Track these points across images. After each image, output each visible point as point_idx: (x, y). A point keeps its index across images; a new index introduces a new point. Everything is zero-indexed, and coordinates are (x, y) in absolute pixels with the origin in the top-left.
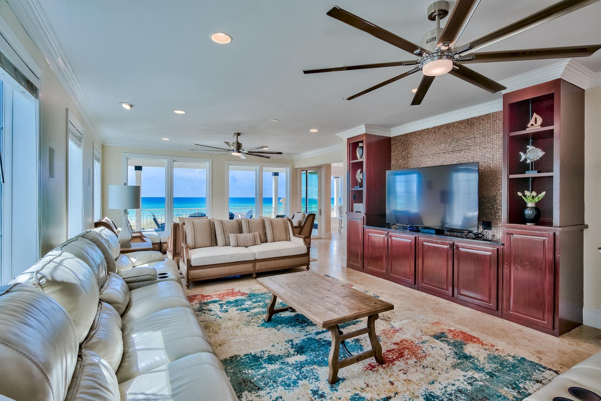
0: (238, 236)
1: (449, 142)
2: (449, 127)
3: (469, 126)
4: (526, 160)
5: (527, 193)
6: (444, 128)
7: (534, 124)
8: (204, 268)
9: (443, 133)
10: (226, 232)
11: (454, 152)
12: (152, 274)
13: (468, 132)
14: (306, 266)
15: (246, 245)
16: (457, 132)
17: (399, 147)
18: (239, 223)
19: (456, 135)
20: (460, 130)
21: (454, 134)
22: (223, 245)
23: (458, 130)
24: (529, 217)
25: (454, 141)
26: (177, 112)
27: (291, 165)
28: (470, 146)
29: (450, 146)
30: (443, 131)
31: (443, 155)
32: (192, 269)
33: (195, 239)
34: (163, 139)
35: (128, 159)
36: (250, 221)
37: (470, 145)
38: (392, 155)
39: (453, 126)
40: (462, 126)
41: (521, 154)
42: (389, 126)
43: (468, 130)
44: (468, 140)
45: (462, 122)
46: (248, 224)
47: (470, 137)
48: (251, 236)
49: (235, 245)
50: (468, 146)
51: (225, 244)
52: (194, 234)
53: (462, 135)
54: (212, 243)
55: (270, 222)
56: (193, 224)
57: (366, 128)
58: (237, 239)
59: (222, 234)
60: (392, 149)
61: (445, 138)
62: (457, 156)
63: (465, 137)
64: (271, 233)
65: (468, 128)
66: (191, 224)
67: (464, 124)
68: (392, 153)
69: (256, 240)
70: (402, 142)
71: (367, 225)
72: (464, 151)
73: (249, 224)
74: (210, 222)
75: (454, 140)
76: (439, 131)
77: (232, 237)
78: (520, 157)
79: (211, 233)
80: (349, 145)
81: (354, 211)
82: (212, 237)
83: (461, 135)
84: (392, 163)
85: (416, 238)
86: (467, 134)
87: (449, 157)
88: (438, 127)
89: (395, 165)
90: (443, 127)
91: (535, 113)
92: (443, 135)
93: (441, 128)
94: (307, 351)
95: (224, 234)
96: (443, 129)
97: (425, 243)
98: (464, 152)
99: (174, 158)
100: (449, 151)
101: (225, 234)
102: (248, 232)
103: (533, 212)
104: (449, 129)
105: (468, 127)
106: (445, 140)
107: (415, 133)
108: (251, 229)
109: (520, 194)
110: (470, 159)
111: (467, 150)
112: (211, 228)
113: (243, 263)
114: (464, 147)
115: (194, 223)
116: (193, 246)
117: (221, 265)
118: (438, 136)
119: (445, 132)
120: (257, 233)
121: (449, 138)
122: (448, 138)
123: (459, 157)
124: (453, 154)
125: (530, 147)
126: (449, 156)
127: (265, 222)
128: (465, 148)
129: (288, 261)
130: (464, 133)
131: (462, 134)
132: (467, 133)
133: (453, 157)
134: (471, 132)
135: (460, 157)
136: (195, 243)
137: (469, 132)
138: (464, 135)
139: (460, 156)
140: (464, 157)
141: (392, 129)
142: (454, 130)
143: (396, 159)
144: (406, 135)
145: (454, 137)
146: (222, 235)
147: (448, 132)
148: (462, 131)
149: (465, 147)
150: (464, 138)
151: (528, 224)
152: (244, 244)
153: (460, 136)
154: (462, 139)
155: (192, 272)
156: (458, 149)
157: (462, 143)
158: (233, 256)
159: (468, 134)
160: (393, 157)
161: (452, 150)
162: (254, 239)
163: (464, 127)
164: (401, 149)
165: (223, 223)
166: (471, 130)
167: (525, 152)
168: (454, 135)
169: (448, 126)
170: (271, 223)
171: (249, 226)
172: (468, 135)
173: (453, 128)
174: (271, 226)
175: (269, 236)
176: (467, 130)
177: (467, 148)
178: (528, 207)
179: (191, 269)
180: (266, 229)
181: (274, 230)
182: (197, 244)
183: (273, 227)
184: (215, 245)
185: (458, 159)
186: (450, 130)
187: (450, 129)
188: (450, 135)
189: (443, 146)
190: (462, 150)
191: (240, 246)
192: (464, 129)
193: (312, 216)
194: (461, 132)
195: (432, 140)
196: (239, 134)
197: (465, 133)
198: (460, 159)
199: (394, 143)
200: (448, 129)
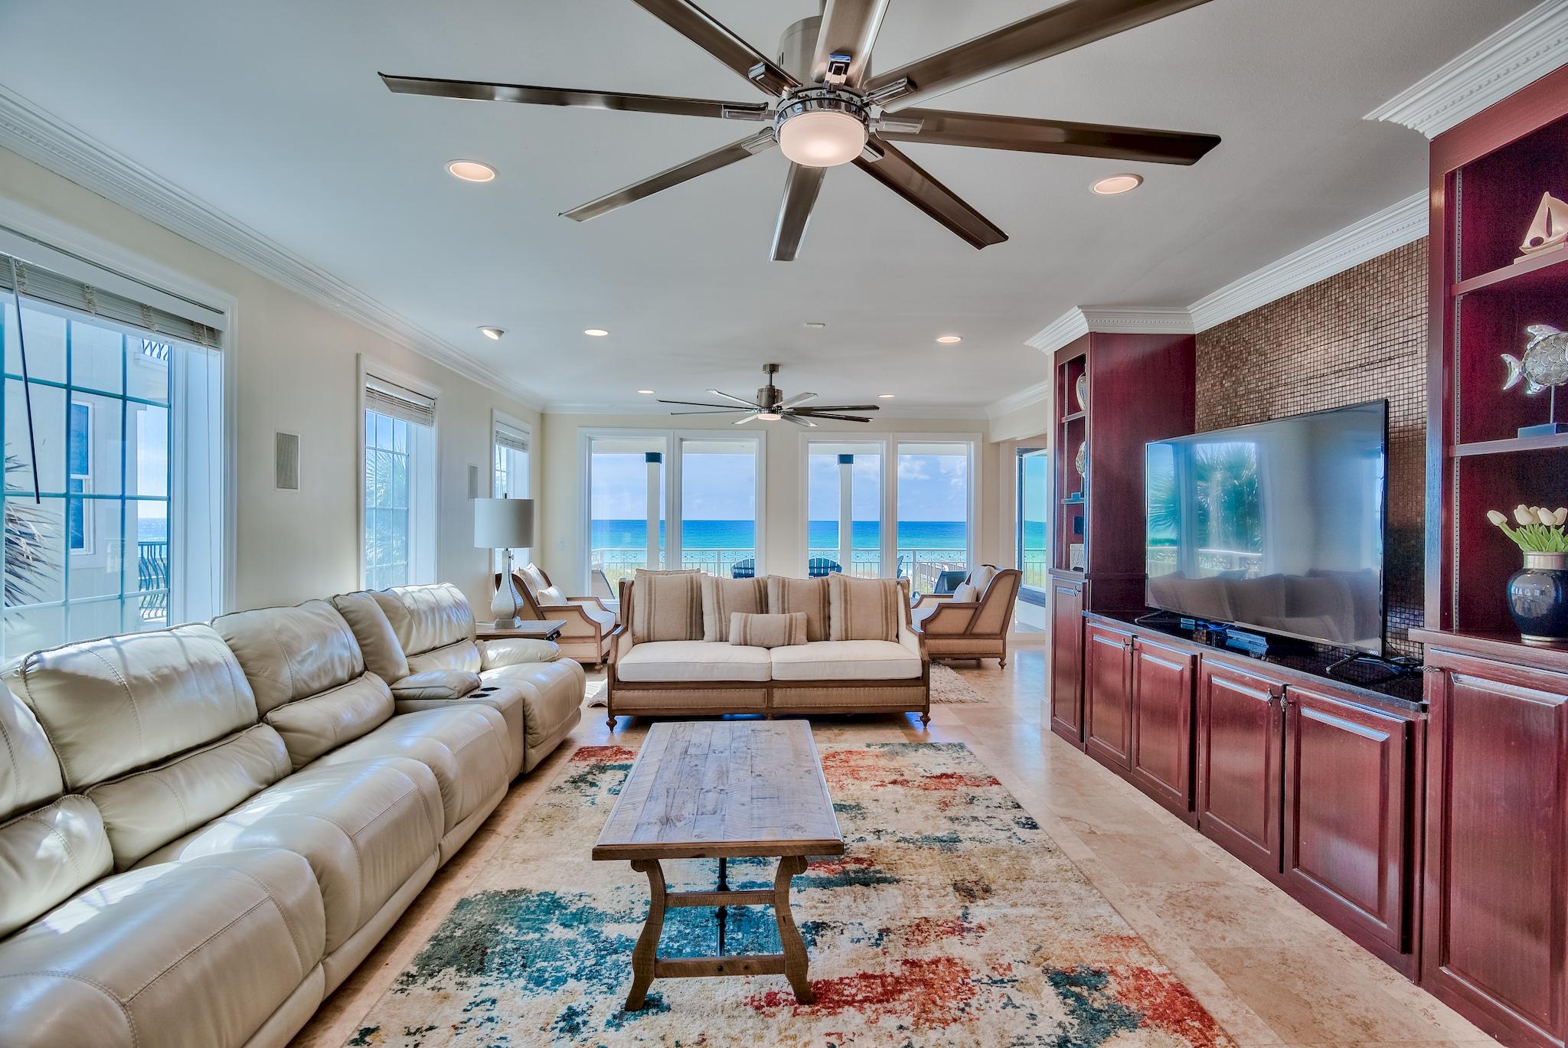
0: (749, 620)
1: (1352, 334)
2: (1352, 280)
3: (1415, 270)
4: (1523, 383)
5: (1521, 514)
6: (1337, 285)
7: (1544, 236)
8: (645, 687)
9: (1333, 306)
10: (724, 608)
11: (1367, 367)
12: (452, 687)
13: (1410, 294)
14: (921, 714)
15: (766, 643)
16: (1375, 296)
17: (1215, 366)
18: (759, 586)
19: (1371, 308)
20: (1384, 288)
21: (1367, 303)
22: (714, 639)
23: (1380, 289)
24: (1529, 609)
25: (1367, 329)
26: (590, 332)
27: (981, 434)
28: (1415, 343)
29: (1355, 348)
30: (1333, 298)
31: (1333, 381)
32: (621, 687)
33: (649, 619)
34: (640, 392)
35: (590, 439)
36: (787, 585)
37: (1416, 339)
38: (1197, 390)
39: (1364, 275)
40: (1392, 273)
41: (1507, 358)
42: (1180, 300)
43: (1410, 283)
44: (1410, 321)
45: (1392, 258)
46: (780, 592)
47: (1414, 307)
48: (784, 622)
49: (738, 641)
50: (1410, 344)
51: (718, 637)
52: (650, 607)
53: (1392, 305)
54: (691, 633)
55: (843, 589)
56: (650, 584)
57: (1087, 315)
58: (745, 626)
59: (714, 612)
60: (1197, 372)
61: (1341, 323)
62: (1376, 382)
63: (1401, 312)
64: (841, 617)
65: (1410, 277)
66: (645, 586)
67: (1397, 267)
68: (1197, 386)
69: (793, 633)
70: (1223, 348)
71: (1095, 610)
72: (1397, 361)
73: (783, 591)
74: (692, 582)
75: (1368, 324)
76: (1323, 301)
77: (736, 620)
78: (1503, 371)
79: (692, 608)
80: (1060, 370)
81: (1072, 568)
82: (694, 617)
83: (1388, 306)
84: (1197, 417)
85: (1194, 658)
86: (1405, 301)
87: (1352, 387)
88: (1319, 285)
89: (1205, 423)
90: (1334, 283)
91: (1547, 194)
92: (1333, 311)
93: (1328, 287)
94: (671, 919)
95: (720, 613)
96: (1333, 292)
97: (1215, 680)
98: (1397, 366)
99: (681, 433)
100: (1351, 365)
101: (722, 612)
102: (781, 610)
103: (1542, 592)
104: (1352, 290)
105: (1410, 272)
106: (1341, 328)
107: (1257, 313)
108: (788, 603)
109: (1495, 518)
110: (1415, 390)
111: (1406, 358)
112: (692, 596)
113: (739, 685)
114: (1396, 347)
115: (653, 583)
116: (646, 635)
117: (686, 686)
118: (1319, 316)
119: (1341, 299)
120: (800, 616)
121: (1352, 319)
122: (1348, 320)
123: (1380, 386)
124: (1364, 374)
125: (1539, 332)
126: (1352, 382)
127: (831, 587)
128: (1401, 352)
129: (862, 693)
130: (1397, 298)
131: (1392, 300)
132: (1405, 295)
133: (1364, 385)
134: (1419, 290)
135: (1384, 385)
136: (649, 628)
137: (1414, 292)
138: (1396, 304)
139: (1384, 380)
140: (1397, 382)
141: (1193, 309)
142: (1368, 289)
143: (1208, 404)
144: (1232, 324)
145: (1368, 313)
146: (715, 614)
147: (1348, 301)
148: (1392, 289)
149: (1401, 346)
150: (1396, 314)
151: (1527, 639)
152: (760, 640)
153: (1384, 308)
154: (1392, 321)
155: (618, 694)
156: (1379, 357)
157: (1393, 331)
158: (712, 666)
159: (1410, 299)
160: (1199, 396)
161: (1359, 362)
162: (787, 630)
163: (1397, 277)
164: (1221, 370)
165: (720, 587)
166: (1419, 285)
167: (1519, 354)
168: (1367, 308)
169: (1346, 279)
170: (845, 591)
171: (783, 597)
172: (1410, 304)
173: (1363, 285)
174: (843, 599)
175: (836, 625)
176: (1406, 284)
177: (1406, 350)
178: (1529, 570)
179: (616, 687)
180: (832, 607)
181: (849, 610)
182: (654, 633)
183: (849, 603)
184: (699, 636)
185: (1380, 391)
186: (1356, 292)
187: (1356, 287)
188: (1356, 307)
189: (1333, 349)
190: (1390, 359)
191: (751, 645)
192: (1396, 283)
193: (1012, 578)
194: (1388, 296)
195: (1302, 332)
196: (773, 368)
197: (1401, 297)
198: (1384, 390)
199: (1202, 351)
200: (1350, 288)
